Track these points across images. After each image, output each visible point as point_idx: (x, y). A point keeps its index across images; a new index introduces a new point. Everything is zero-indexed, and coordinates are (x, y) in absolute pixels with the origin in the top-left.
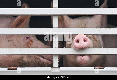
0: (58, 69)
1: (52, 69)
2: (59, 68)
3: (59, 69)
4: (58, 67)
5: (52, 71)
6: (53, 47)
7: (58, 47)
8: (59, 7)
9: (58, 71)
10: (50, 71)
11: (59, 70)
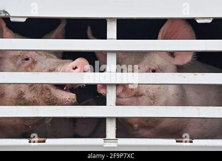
0: (115, 142)
1: (105, 142)
2: (117, 140)
3: (117, 142)
4: (114, 138)
5: (104, 146)
6: (107, 104)
7: (114, 104)
8: (118, 38)
9: (115, 145)
10: (101, 146)
11: (117, 144)
